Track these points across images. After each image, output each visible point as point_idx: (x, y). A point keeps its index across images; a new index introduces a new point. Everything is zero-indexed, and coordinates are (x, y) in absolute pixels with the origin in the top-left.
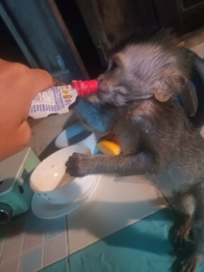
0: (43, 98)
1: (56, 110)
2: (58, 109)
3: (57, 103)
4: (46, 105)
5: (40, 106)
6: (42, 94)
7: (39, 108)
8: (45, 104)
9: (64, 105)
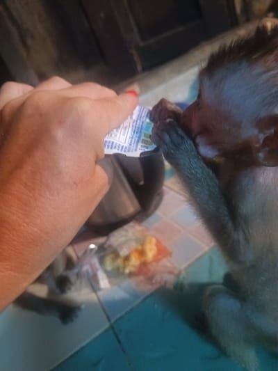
0: (116, 136)
1: (125, 151)
2: (129, 151)
3: (130, 145)
4: (116, 144)
5: (109, 142)
6: (117, 131)
7: (107, 144)
8: (115, 141)
9: (138, 150)
